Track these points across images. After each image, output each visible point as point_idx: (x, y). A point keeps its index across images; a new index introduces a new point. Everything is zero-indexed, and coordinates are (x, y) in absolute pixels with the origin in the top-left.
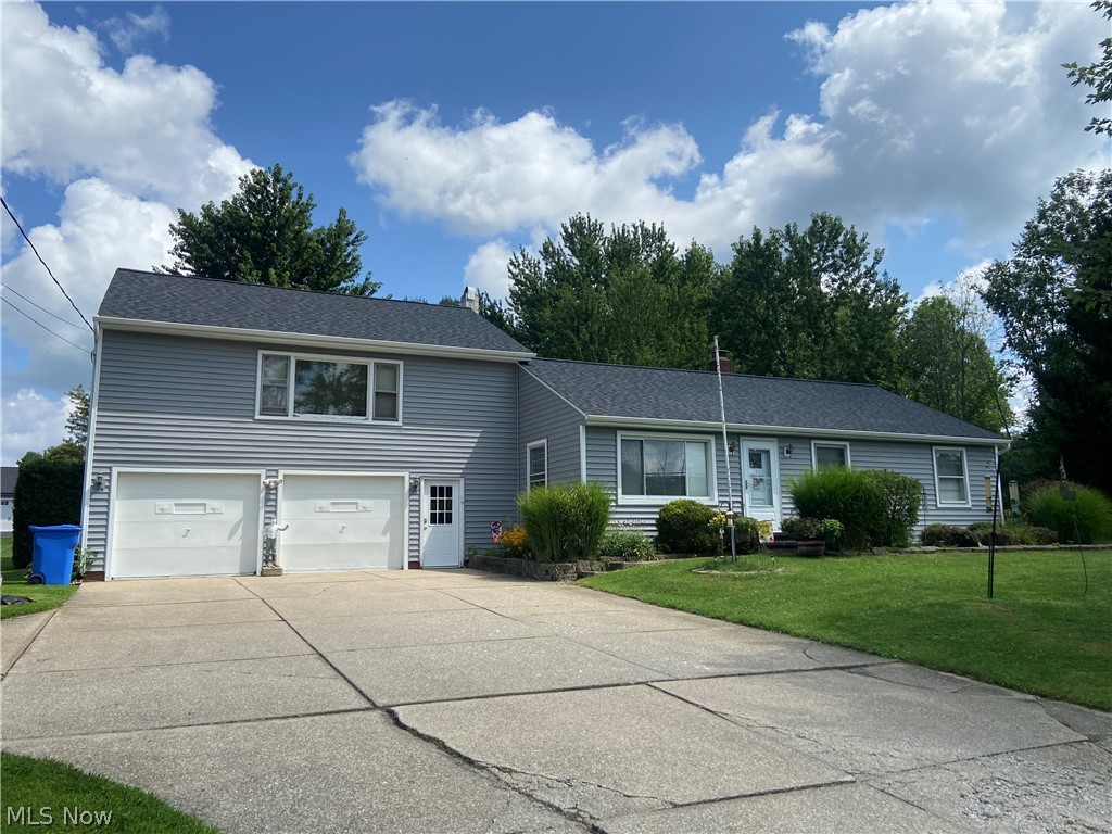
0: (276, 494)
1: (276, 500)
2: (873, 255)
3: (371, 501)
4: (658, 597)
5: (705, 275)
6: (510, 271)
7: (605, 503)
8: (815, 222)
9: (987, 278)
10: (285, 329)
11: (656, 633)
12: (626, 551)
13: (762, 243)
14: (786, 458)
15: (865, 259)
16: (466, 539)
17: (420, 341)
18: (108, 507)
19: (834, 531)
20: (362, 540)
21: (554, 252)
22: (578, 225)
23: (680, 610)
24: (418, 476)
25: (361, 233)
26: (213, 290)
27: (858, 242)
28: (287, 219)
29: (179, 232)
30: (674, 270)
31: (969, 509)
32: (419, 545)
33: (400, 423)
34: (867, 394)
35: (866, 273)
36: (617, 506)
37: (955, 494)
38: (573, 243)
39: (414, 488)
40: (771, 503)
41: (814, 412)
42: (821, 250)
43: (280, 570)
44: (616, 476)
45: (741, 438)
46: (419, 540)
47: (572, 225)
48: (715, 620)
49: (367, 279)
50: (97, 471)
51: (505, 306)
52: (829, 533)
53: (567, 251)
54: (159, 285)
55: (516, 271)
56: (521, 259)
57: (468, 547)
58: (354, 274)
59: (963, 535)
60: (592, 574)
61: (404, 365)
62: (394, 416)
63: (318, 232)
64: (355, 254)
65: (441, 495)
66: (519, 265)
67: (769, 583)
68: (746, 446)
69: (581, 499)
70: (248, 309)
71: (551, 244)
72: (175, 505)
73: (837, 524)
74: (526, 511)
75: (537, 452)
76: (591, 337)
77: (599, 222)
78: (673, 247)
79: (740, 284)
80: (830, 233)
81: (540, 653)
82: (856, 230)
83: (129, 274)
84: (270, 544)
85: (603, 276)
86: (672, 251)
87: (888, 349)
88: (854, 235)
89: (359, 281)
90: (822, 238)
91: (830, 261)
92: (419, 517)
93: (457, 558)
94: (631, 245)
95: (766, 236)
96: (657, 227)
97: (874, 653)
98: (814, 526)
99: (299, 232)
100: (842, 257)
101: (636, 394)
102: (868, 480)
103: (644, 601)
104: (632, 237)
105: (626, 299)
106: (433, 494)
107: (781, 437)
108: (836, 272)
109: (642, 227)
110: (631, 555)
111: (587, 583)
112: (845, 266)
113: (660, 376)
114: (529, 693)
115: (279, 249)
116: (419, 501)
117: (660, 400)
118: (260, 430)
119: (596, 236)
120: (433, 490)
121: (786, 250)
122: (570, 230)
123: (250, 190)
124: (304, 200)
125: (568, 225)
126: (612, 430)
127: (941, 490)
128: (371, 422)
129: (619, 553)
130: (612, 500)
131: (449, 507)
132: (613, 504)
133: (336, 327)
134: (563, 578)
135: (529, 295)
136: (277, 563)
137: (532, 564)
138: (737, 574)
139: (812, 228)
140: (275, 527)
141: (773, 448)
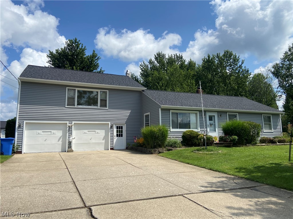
0: (72, 129)
1: (72, 130)
2: (241, 61)
3: (99, 130)
4: (183, 160)
5: (194, 68)
6: (140, 68)
7: (167, 131)
8: (225, 52)
9: (273, 68)
10: (74, 81)
11: (184, 173)
12: (173, 145)
13: (210, 59)
14: (220, 118)
15: (239, 63)
16: (127, 141)
17: (113, 85)
18: (23, 132)
19: (235, 139)
20: (97, 142)
21: (152, 62)
22: (159, 54)
23: (190, 164)
24: (113, 123)
25: (99, 57)
26: (55, 71)
27: (237, 58)
28: (79, 53)
29: (49, 57)
30: (185, 67)
31: (272, 132)
32: (113, 143)
33: (107, 108)
34: (242, 100)
35: (239, 67)
36: (171, 132)
37: (269, 128)
38: (157, 60)
39: (112, 127)
40: (215, 131)
41: (227, 105)
42: (227, 60)
43: (73, 151)
44: (170, 123)
45: (206, 112)
46: (113, 142)
47: (157, 55)
48: (202, 168)
49: (101, 69)
50: (19, 122)
51: (139, 77)
52: (234, 140)
53: (156, 62)
54: (39, 69)
55: (142, 68)
56: (143, 64)
57: (127, 144)
58: (97, 68)
59: (272, 140)
60: (163, 152)
61: (109, 92)
62: (106, 106)
63: (87, 57)
64: (98, 62)
65: (120, 129)
66: (143, 66)
67: (218, 156)
68: (208, 114)
69: (160, 130)
70: (64, 76)
71: (152, 60)
72: (43, 132)
73: (236, 137)
74: (144, 133)
75: (147, 116)
76: (162, 85)
77: (165, 54)
78: (185, 61)
79: (204, 70)
80: (229, 56)
81: (146, 182)
82: (236, 55)
83: (31, 66)
84: (70, 143)
85: (166, 69)
86: (184, 61)
87: (245, 88)
88: (236, 56)
89: (99, 70)
90: (227, 57)
91: (229, 63)
92: (113, 135)
93: (124, 147)
94: (173, 60)
95: (211, 57)
96: (180, 55)
97: (257, 182)
98: (229, 138)
99: (82, 57)
100: (232, 62)
101: (176, 100)
102: (245, 124)
103: (179, 161)
104: (174, 58)
105: (172, 74)
106: (117, 128)
107: (218, 112)
108: (231, 67)
109: (176, 55)
110: (174, 146)
111: (161, 155)
112: (233, 65)
113: (182, 95)
114: (141, 200)
115: (76, 61)
116: (113, 130)
117: (183, 101)
118: (67, 110)
119: (164, 58)
120: (117, 127)
121: (217, 60)
122: (157, 56)
123: (68, 45)
124: (83, 48)
125: (156, 55)
126: (169, 110)
127: (264, 127)
128: (99, 108)
129: (171, 146)
130: (169, 130)
131: (122, 132)
132: (169, 131)
133: (89, 81)
134: (155, 153)
135: (145, 74)
136: (72, 148)
137: (145, 149)
138: (207, 153)
139: (224, 54)
140: (71, 138)
141: (216, 115)
